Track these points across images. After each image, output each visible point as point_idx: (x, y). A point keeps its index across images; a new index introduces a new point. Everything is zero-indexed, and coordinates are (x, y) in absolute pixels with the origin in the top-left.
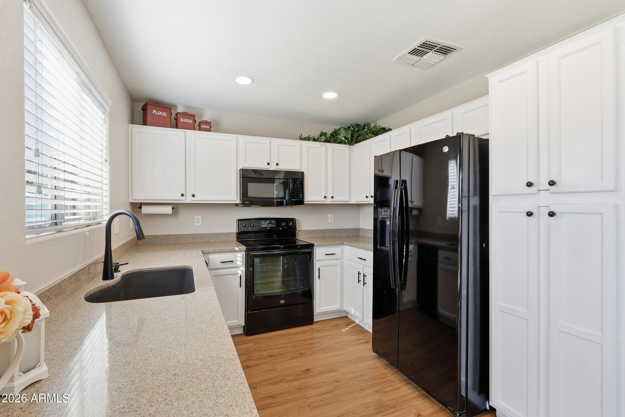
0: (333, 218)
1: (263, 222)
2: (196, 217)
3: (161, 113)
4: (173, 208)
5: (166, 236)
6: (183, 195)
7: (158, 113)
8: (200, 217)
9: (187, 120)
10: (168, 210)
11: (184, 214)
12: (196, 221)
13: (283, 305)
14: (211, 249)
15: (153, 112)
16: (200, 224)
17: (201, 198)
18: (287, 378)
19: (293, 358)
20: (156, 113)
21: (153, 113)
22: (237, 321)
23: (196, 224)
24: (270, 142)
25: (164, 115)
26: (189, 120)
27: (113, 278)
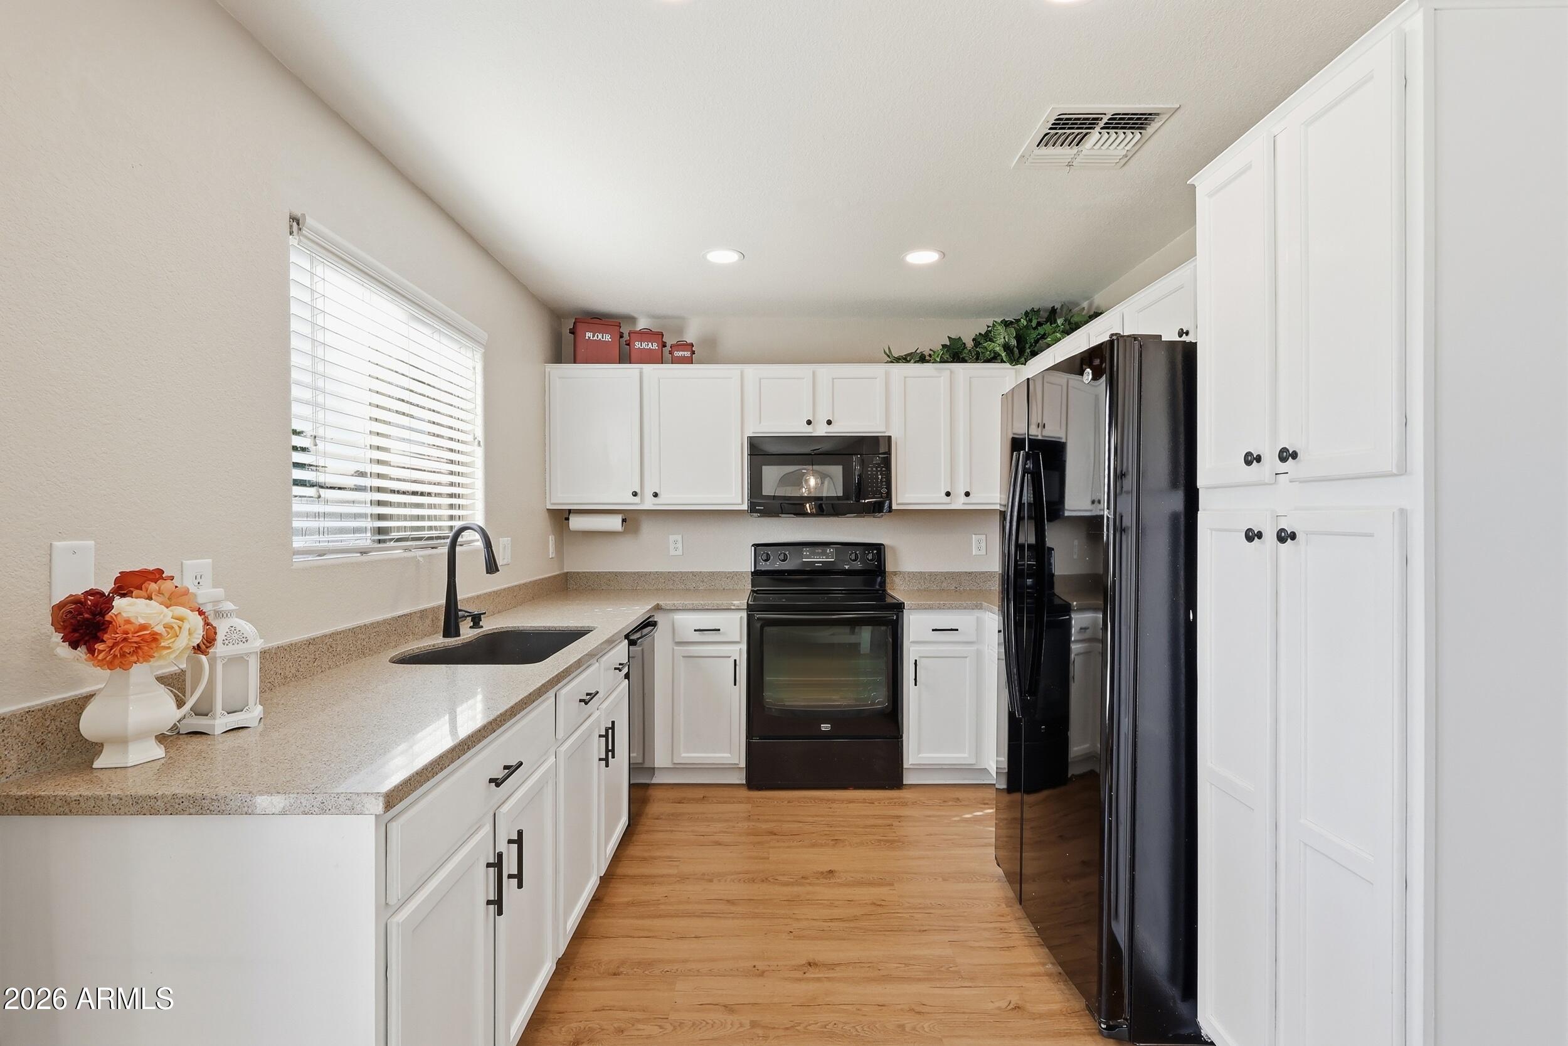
0: (983, 544)
1: (807, 551)
2: (672, 538)
3: (600, 336)
4: (624, 521)
5: (616, 574)
6: (635, 494)
7: (595, 338)
8: (679, 538)
9: (648, 345)
10: (614, 523)
11: (649, 531)
12: (672, 546)
13: (826, 735)
14: (678, 602)
15: (587, 336)
16: (679, 552)
17: (671, 499)
18: (781, 878)
19: (813, 845)
20: (591, 338)
21: (587, 338)
22: (729, 755)
23: (672, 552)
24: (814, 373)
25: (607, 340)
26: (650, 344)
27: (458, 634)
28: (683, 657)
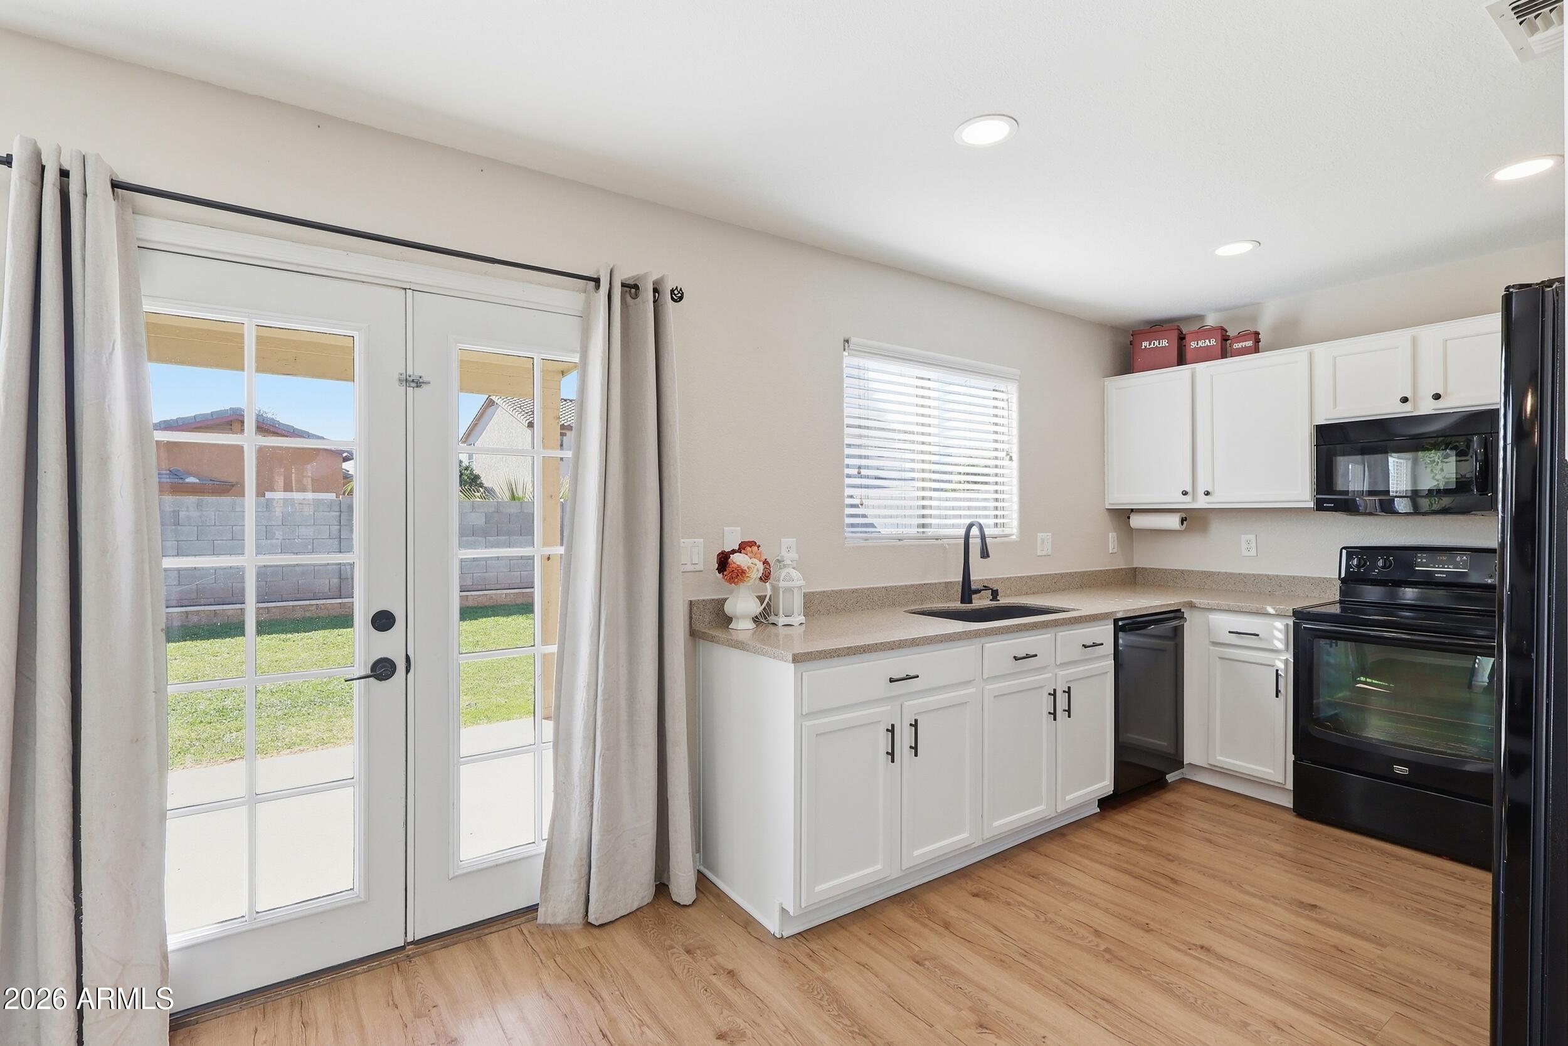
1: (1421, 558)
2: (1244, 537)
3: (1157, 343)
4: (1183, 520)
5: (1183, 572)
6: (1185, 493)
7: (1152, 346)
8: (1252, 537)
9: (1205, 342)
10: (1172, 522)
11: (1218, 531)
12: (1244, 546)
14: (1213, 602)
15: (1143, 345)
16: (1253, 553)
17: (1223, 498)
20: (1148, 347)
21: (1143, 347)
22: (1272, 771)
23: (1245, 553)
24: (1414, 336)
25: (1164, 345)
26: (1207, 341)
27: (970, 602)
28: (1220, 658)
